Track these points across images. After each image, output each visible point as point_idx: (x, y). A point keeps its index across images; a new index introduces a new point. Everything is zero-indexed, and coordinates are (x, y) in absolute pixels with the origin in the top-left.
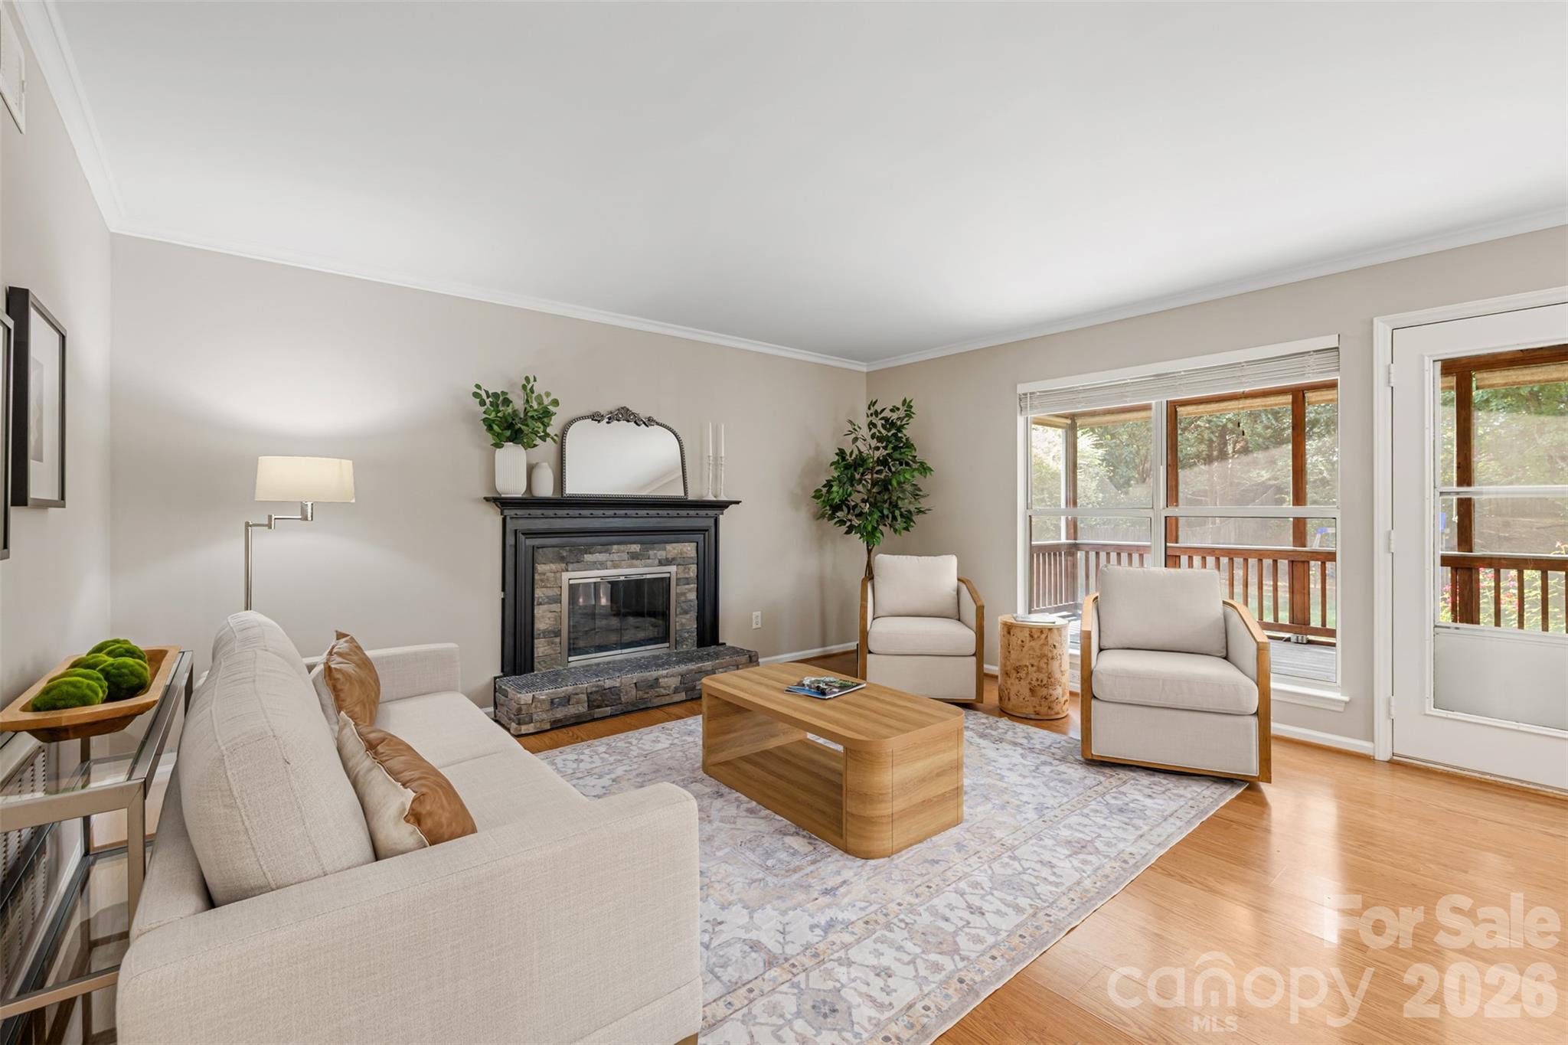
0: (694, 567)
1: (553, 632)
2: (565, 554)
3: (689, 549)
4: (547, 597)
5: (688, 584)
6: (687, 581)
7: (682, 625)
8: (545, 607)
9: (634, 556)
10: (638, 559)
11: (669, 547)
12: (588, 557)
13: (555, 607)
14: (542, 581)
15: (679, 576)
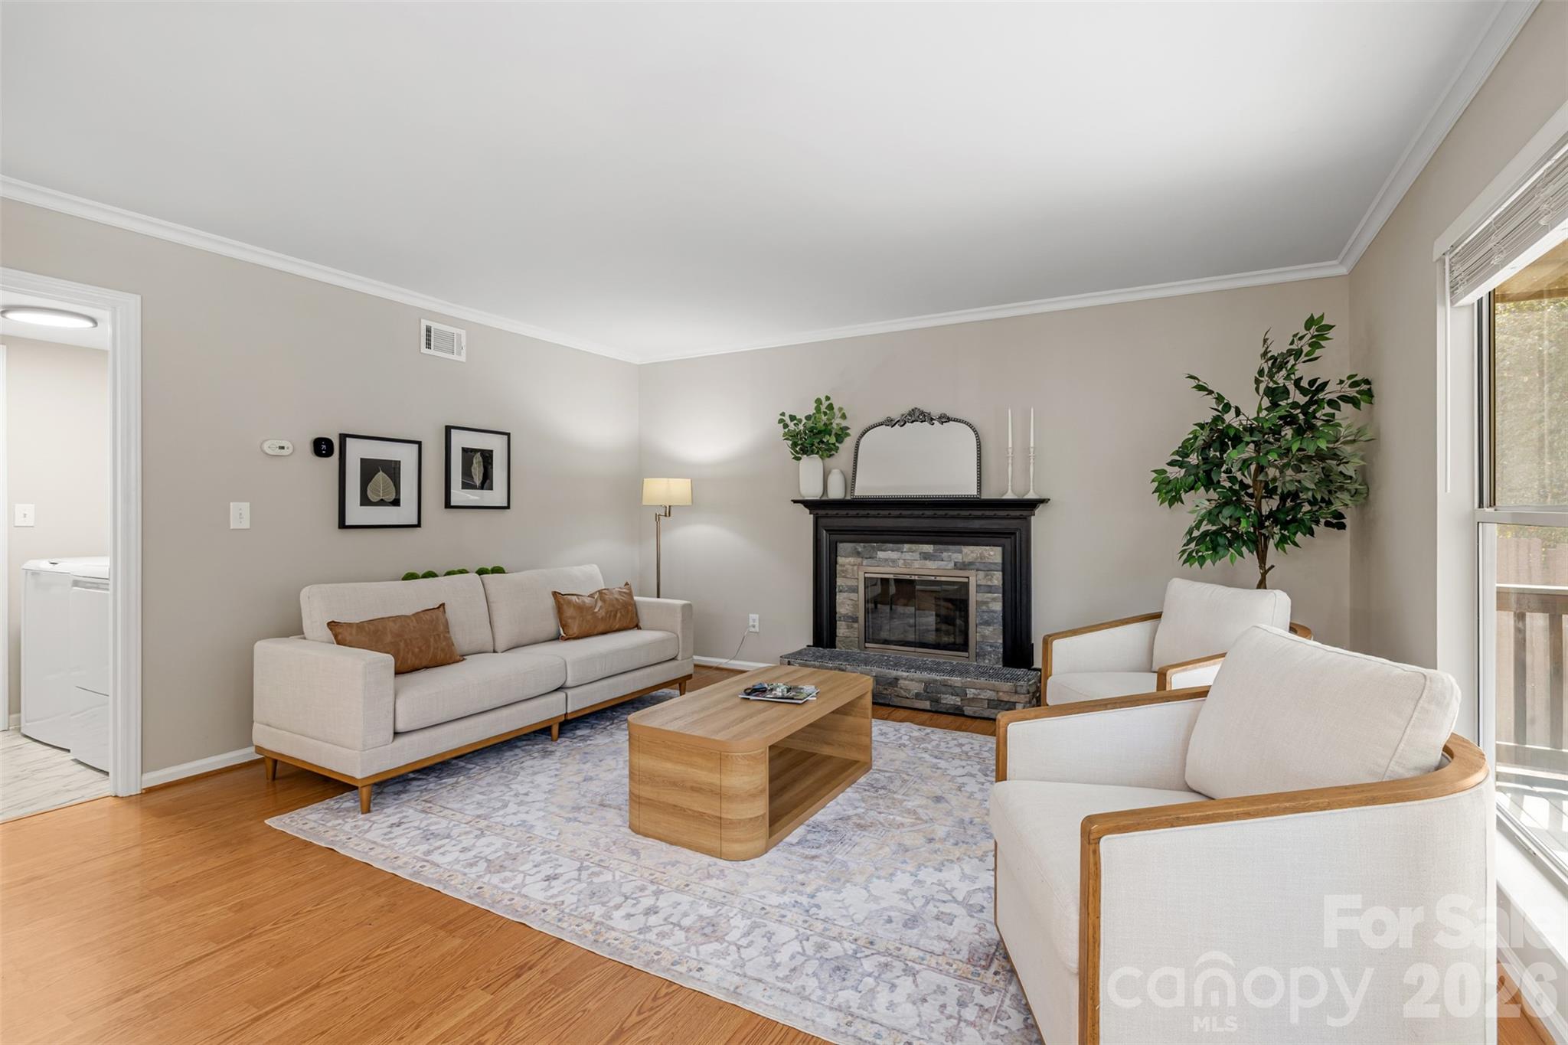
0: (999, 575)
1: (851, 617)
2: (860, 550)
3: (994, 554)
4: (847, 586)
5: (990, 592)
6: (990, 589)
7: (983, 636)
8: (845, 594)
9: (926, 557)
10: (930, 560)
11: (966, 549)
12: (881, 555)
13: (853, 596)
14: (843, 571)
15: (979, 583)
